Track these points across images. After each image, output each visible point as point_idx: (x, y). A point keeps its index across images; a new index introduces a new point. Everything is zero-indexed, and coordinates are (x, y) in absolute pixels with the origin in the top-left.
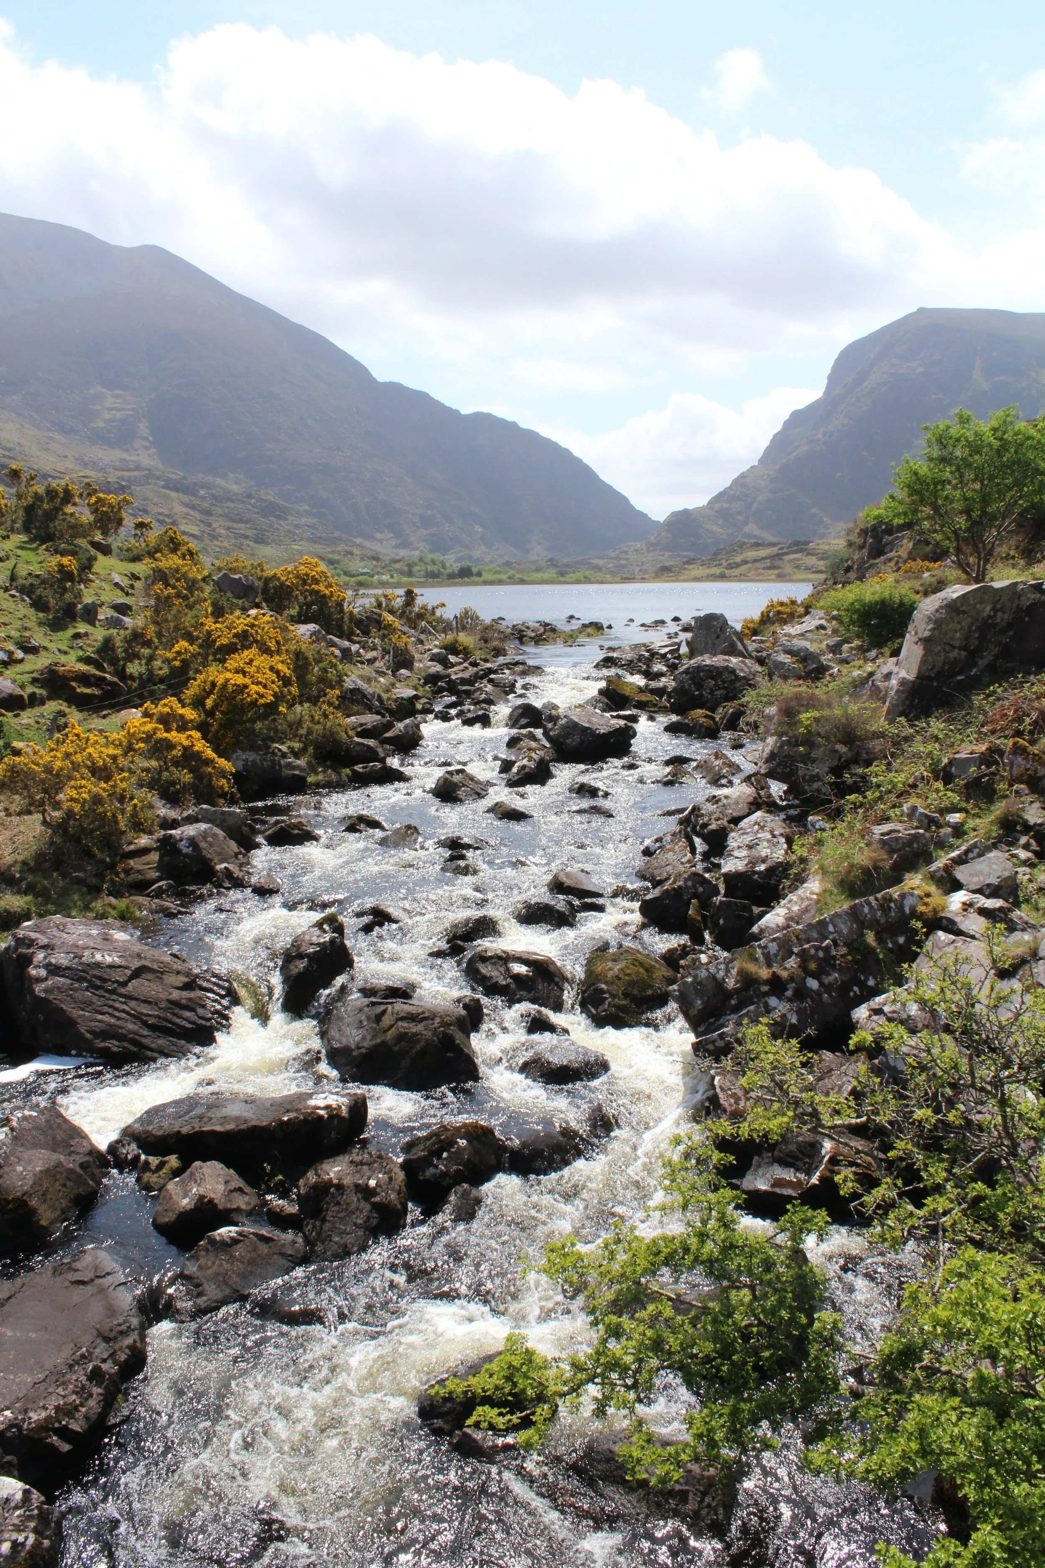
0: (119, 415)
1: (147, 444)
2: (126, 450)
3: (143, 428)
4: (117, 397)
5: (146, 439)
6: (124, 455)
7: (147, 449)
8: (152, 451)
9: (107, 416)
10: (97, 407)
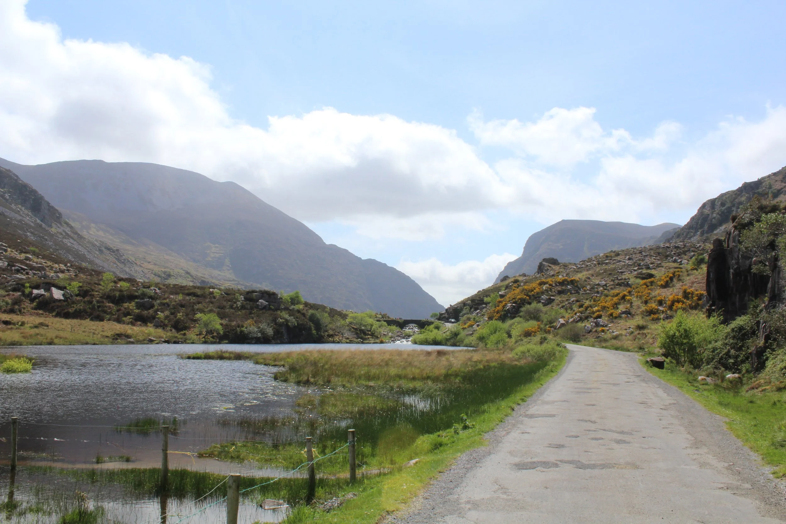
0: (217, 255)
1: (229, 268)
2: (220, 271)
3: (227, 261)
4: (216, 247)
5: (228, 266)
6: (219, 273)
7: (229, 270)
8: (231, 271)
9: (212, 255)
10: (208, 252)
